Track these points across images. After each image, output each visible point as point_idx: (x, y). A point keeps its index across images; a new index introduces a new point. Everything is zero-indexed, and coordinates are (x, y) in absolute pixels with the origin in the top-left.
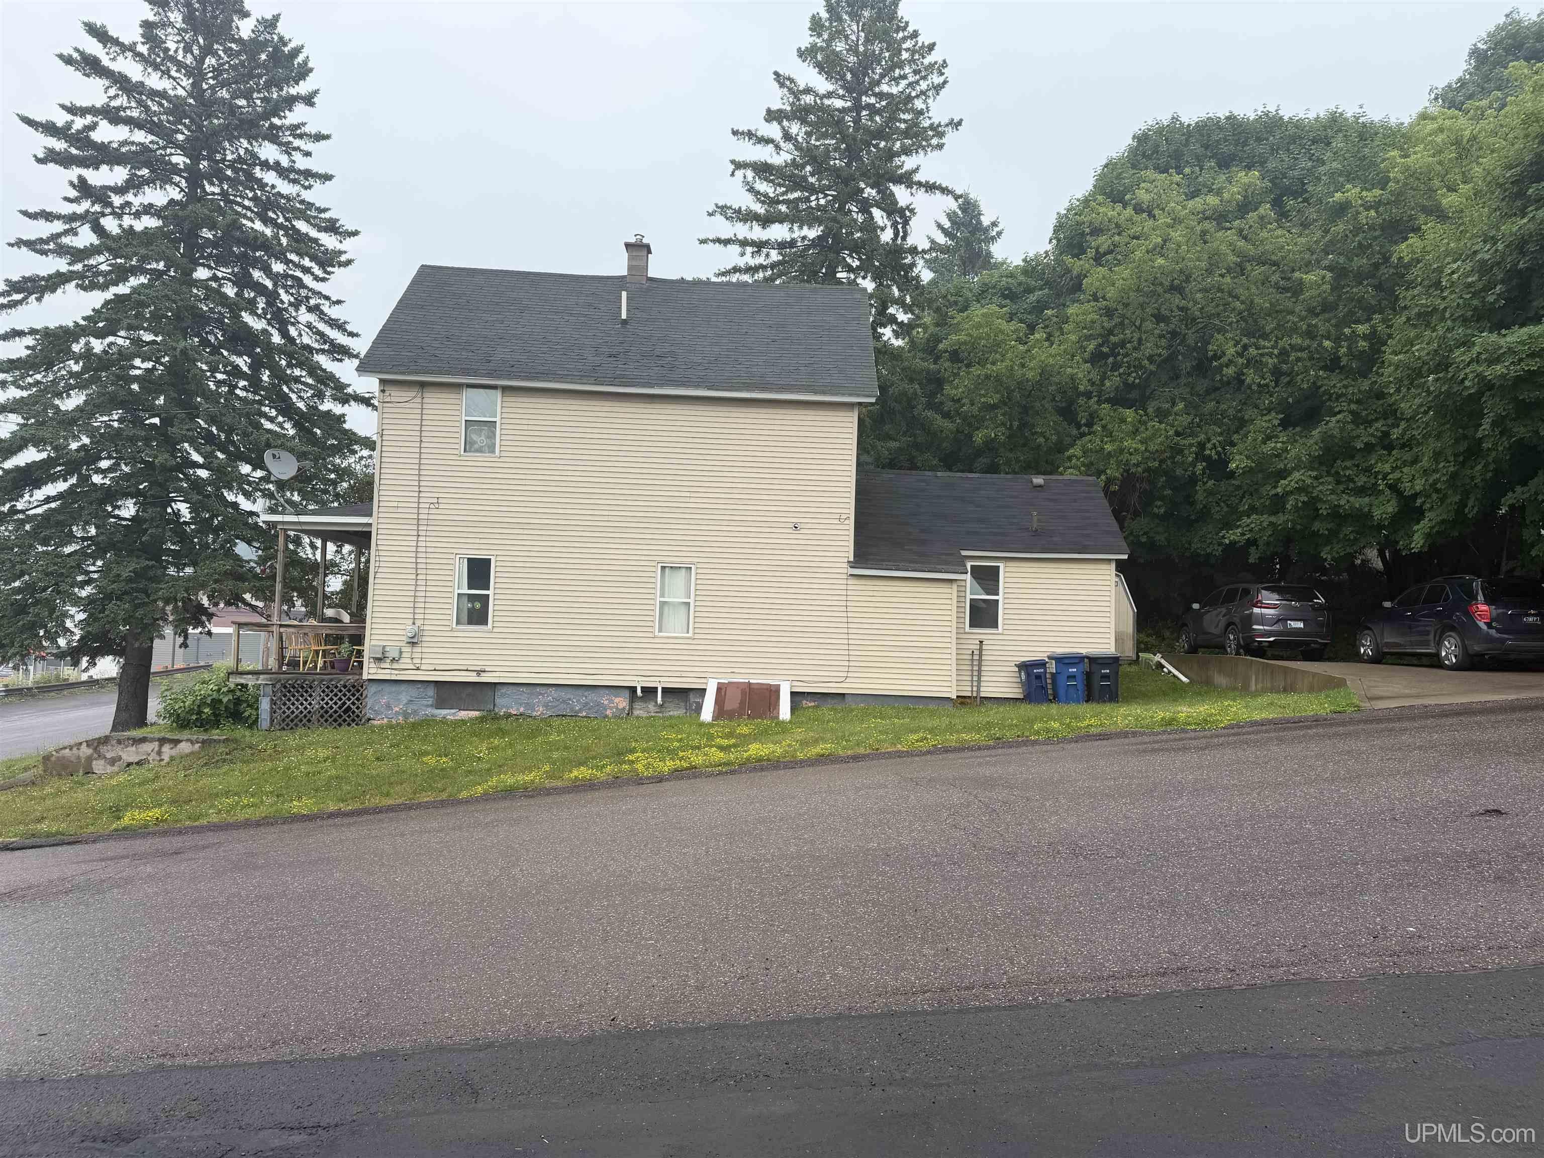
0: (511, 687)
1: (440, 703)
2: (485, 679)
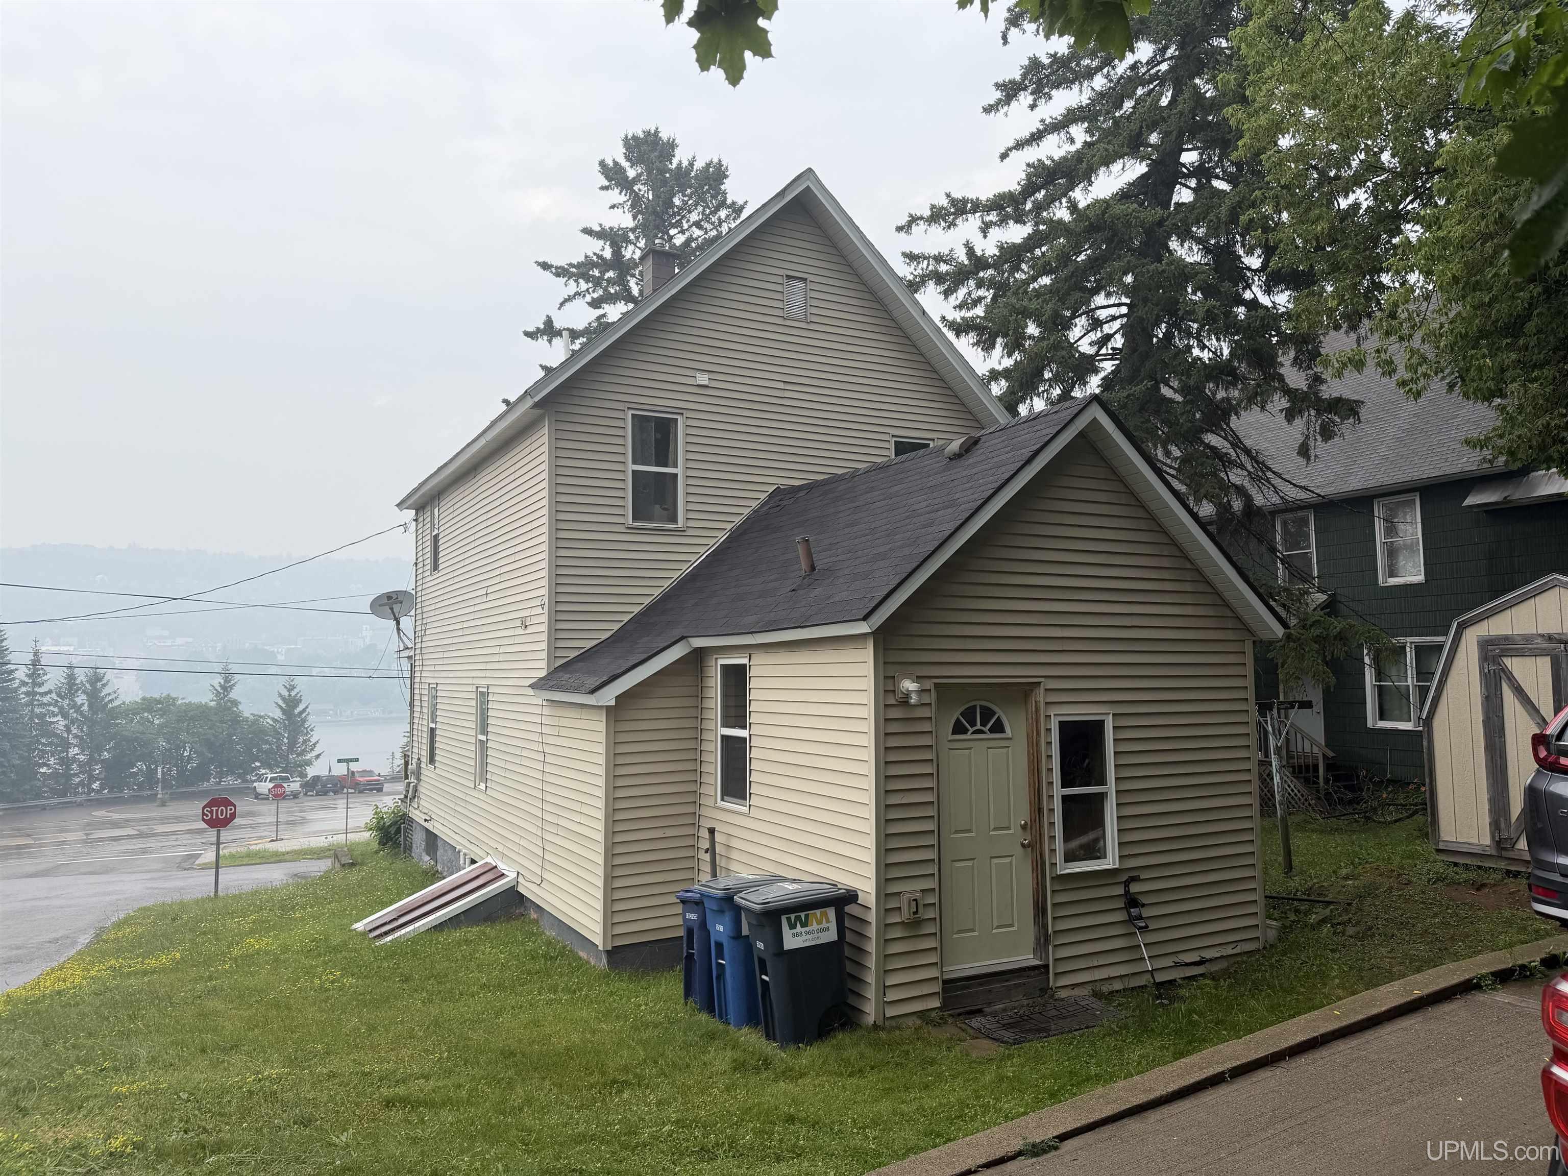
0: (439, 839)
2: (431, 827)
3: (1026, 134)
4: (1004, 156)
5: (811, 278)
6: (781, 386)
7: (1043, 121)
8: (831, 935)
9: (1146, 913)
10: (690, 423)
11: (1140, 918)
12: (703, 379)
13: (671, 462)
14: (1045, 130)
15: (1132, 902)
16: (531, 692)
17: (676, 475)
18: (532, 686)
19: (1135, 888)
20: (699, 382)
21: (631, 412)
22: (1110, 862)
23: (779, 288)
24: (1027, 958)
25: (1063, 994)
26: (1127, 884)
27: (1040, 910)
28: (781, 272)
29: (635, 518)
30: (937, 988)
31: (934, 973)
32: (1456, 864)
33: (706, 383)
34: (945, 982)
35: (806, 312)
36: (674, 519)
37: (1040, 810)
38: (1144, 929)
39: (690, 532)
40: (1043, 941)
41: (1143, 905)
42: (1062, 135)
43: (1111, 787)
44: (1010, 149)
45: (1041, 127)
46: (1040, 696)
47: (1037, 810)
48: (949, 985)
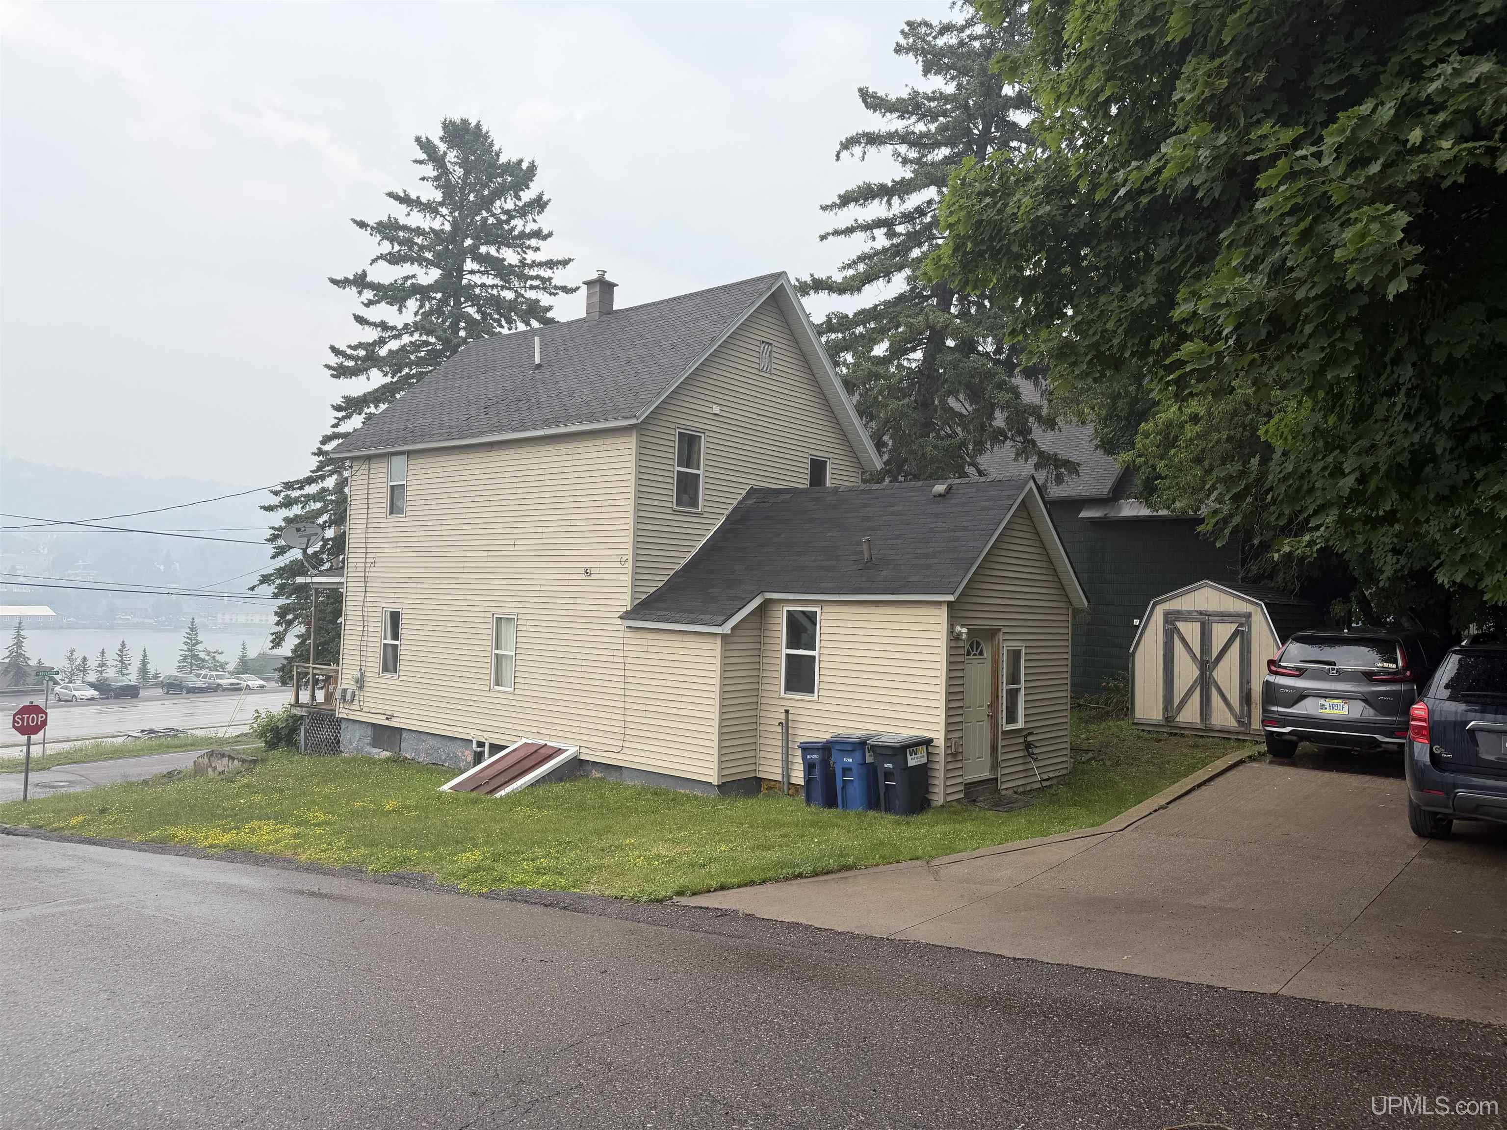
0: (409, 733)
1: (375, 744)
2: (394, 723)
3: (843, 227)
4: (823, 238)
5: (774, 343)
6: (755, 416)
7: (856, 220)
8: (924, 760)
9: (1036, 751)
10: (709, 439)
11: (1033, 753)
12: (716, 409)
13: (695, 466)
14: (858, 227)
15: (1028, 746)
16: (619, 621)
17: (699, 475)
18: (621, 618)
19: (1030, 739)
20: (715, 412)
21: (678, 430)
22: (1020, 724)
23: (757, 349)
24: (986, 774)
25: (1003, 792)
26: (1026, 736)
27: (994, 749)
28: (759, 338)
29: (677, 505)
30: (961, 788)
31: (960, 780)
32: (1143, 730)
33: (718, 412)
34: (966, 784)
35: (770, 367)
36: (695, 504)
37: (997, 697)
38: (1036, 759)
39: (706, 515)
40: (995, 766)
41: (1036, 747)
42: (868, 233)
43: (1022, 685)
44: (828, 234)
45: (854, 225)
46: (1001, 636)
47: (996, 697)
48: (968, 785)
